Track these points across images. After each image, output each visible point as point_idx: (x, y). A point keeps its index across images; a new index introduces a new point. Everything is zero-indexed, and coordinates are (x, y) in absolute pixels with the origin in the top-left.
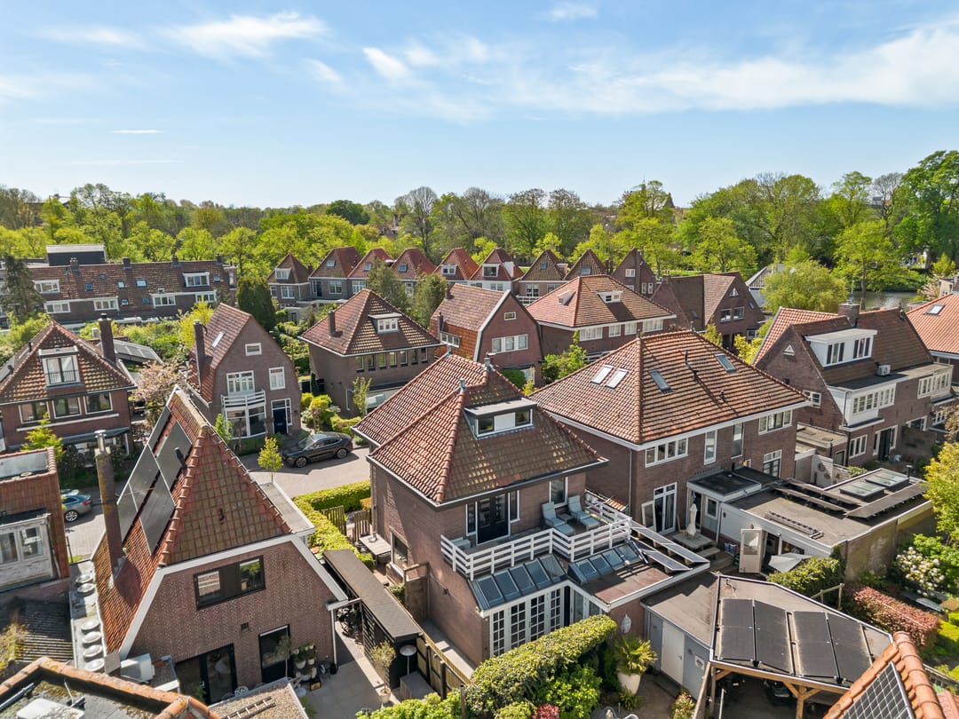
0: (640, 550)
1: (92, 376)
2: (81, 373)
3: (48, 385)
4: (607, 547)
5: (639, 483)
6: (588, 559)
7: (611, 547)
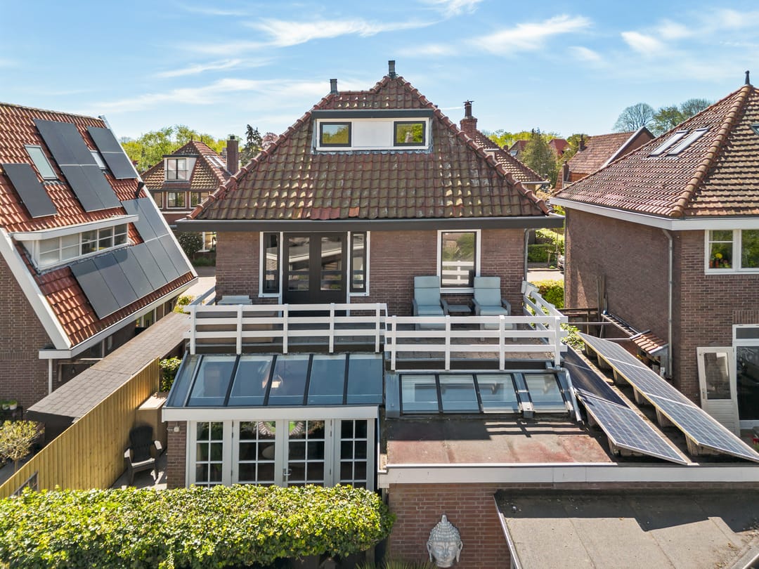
0: (573, 391)
1: (200, 177)
2: (193, 174)
3: (166, 180)
4: (495, 364)
5: (687, 301)
6: (437, 375)
7: (502, 367)
